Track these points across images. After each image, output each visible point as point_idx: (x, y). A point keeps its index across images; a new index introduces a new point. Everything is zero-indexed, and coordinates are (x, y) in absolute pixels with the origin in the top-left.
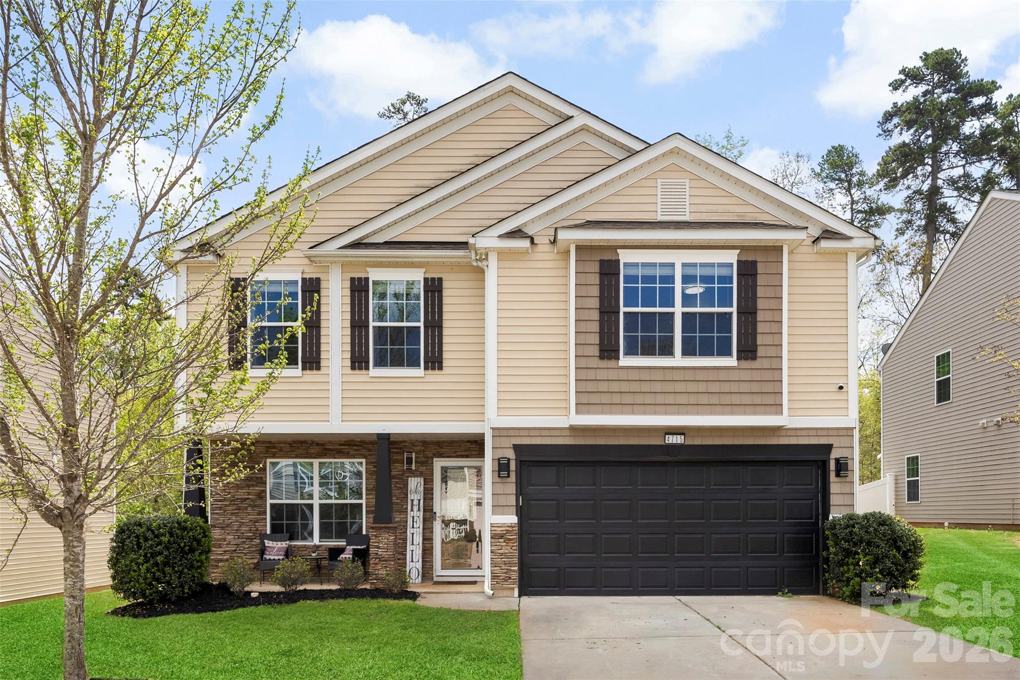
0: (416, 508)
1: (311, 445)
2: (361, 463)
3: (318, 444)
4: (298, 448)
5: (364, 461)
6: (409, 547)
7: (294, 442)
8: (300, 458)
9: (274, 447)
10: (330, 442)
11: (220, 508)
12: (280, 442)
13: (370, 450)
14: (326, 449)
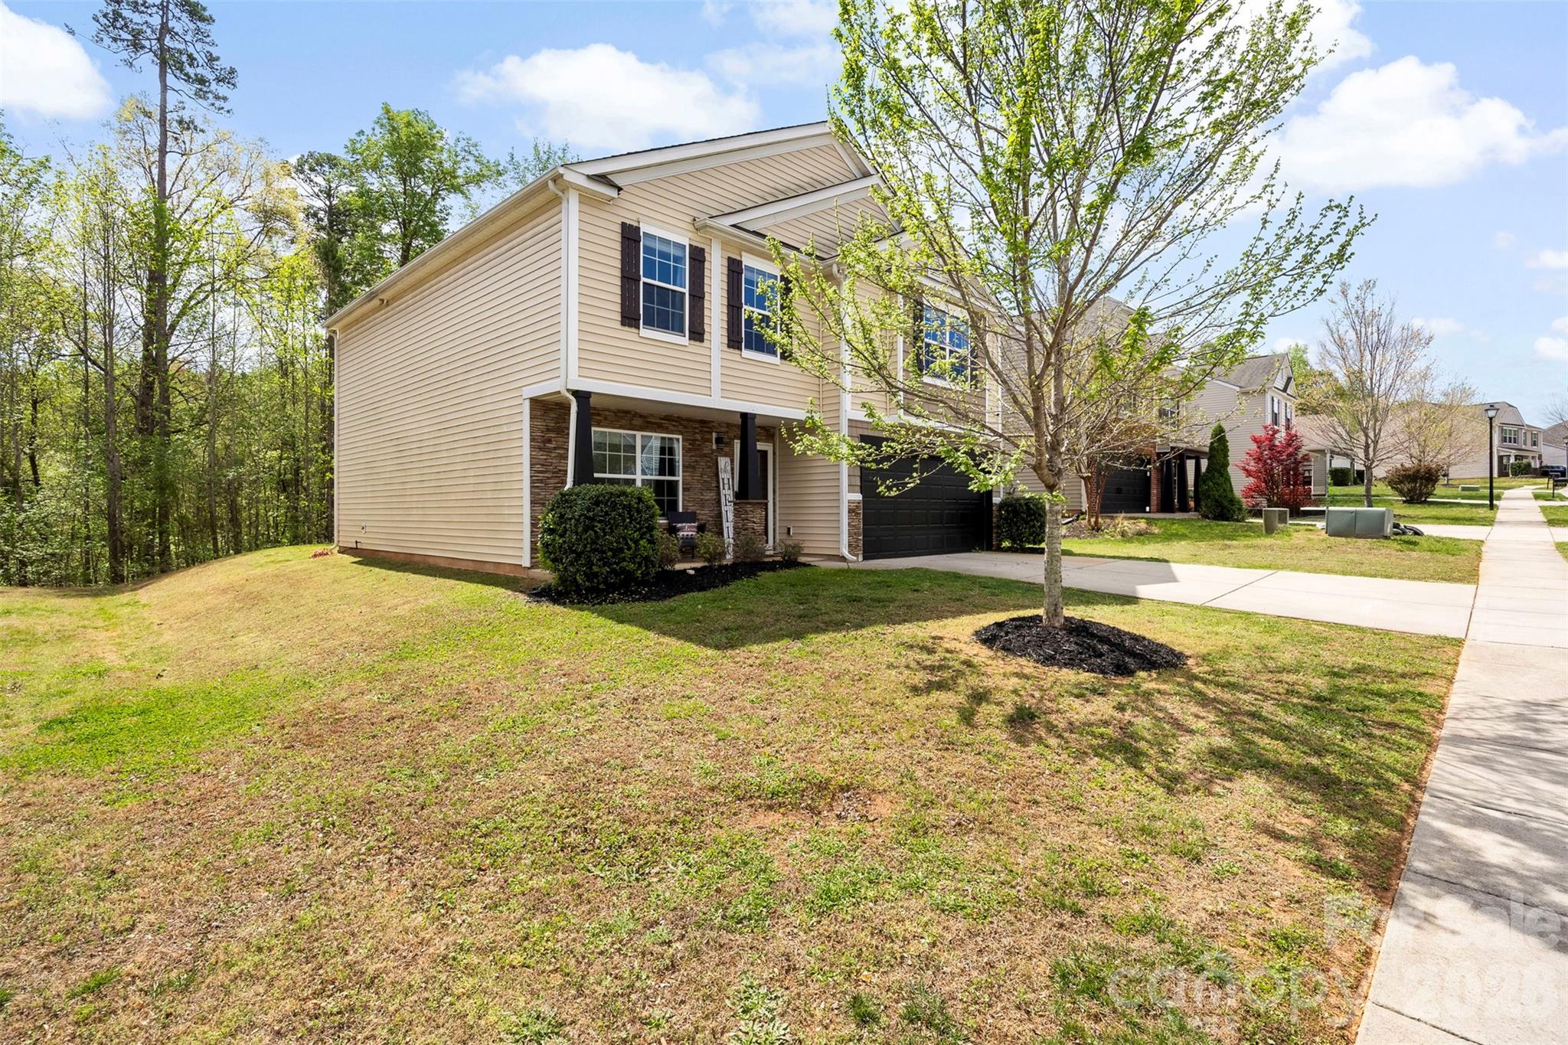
0: (726, 487)
1: (634, 416)
2: (678, 440)
3: (641, 416)
4: (622, 418)
5: (680, 437)
6: (725, 525)
7: (619, 411)
8: (624, 429)
9: (599, 415)
10: (651, 415)
11: (541, 481)
12: (605, 410)
13: (685, 427)
14: (648, 422)
